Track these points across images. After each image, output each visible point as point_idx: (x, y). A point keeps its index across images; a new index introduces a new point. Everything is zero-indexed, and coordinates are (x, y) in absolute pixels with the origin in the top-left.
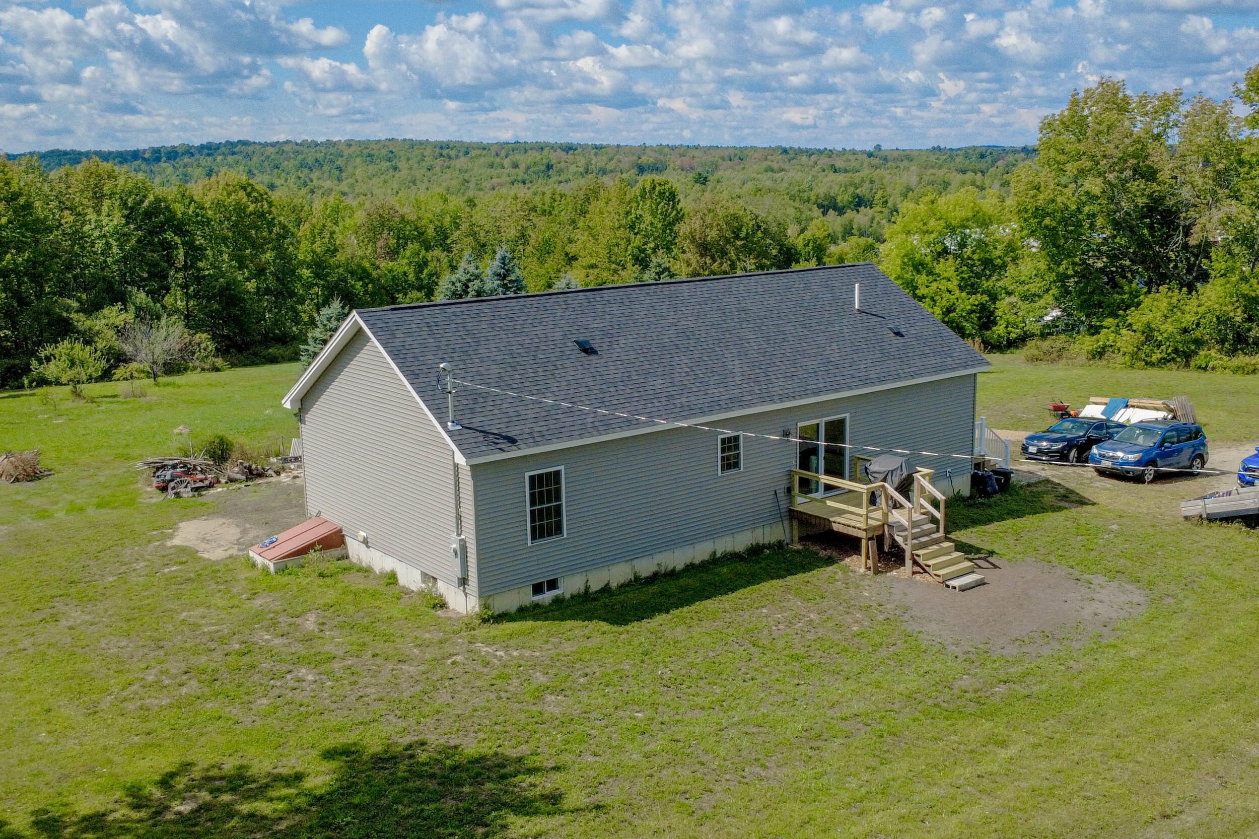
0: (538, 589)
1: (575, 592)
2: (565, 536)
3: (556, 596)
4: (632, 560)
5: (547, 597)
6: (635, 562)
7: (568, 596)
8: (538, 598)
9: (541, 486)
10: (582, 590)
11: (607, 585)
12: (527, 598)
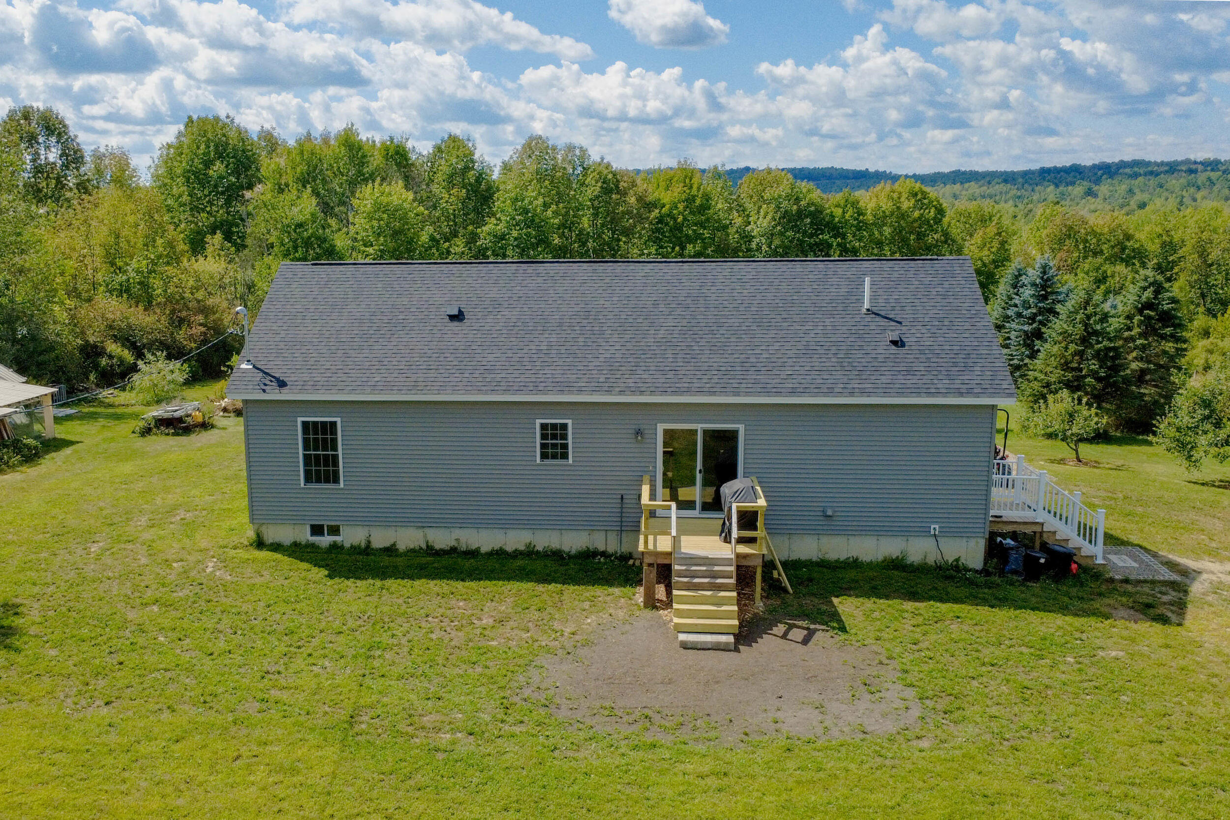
0: (317, 530)
1: (356, 542)
2: (342, 485)
3: (335, 542)
4: (424, 527)
5: (325, 540)
6: (428, 531)
7: (347, 545)
8: (316, 539)
9: (316, 433)
10: (363, 545)
11: (394, 545)
12: (305, 535)
